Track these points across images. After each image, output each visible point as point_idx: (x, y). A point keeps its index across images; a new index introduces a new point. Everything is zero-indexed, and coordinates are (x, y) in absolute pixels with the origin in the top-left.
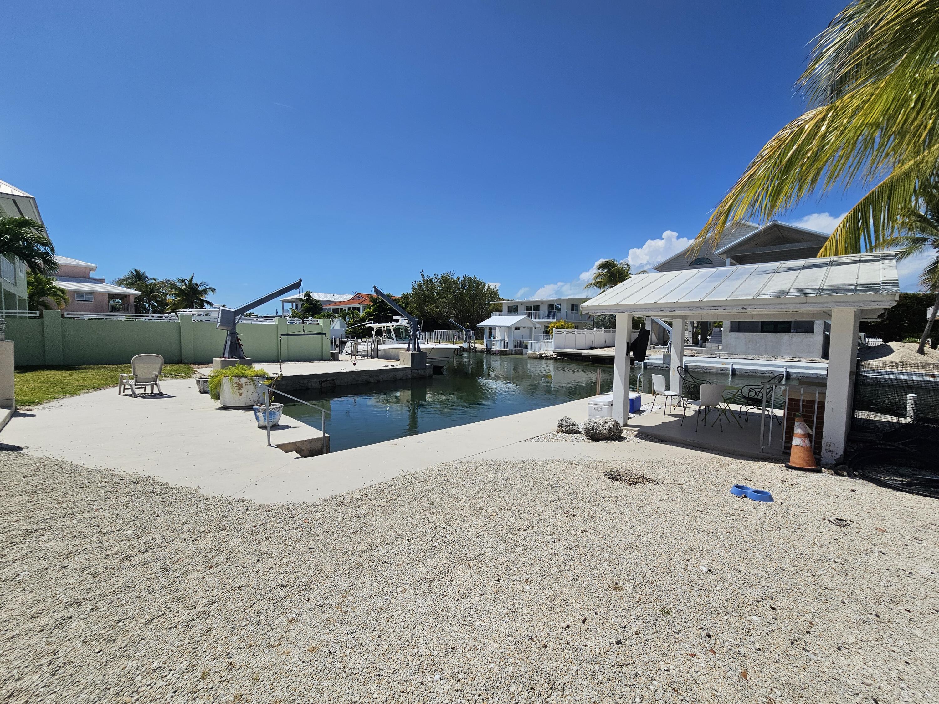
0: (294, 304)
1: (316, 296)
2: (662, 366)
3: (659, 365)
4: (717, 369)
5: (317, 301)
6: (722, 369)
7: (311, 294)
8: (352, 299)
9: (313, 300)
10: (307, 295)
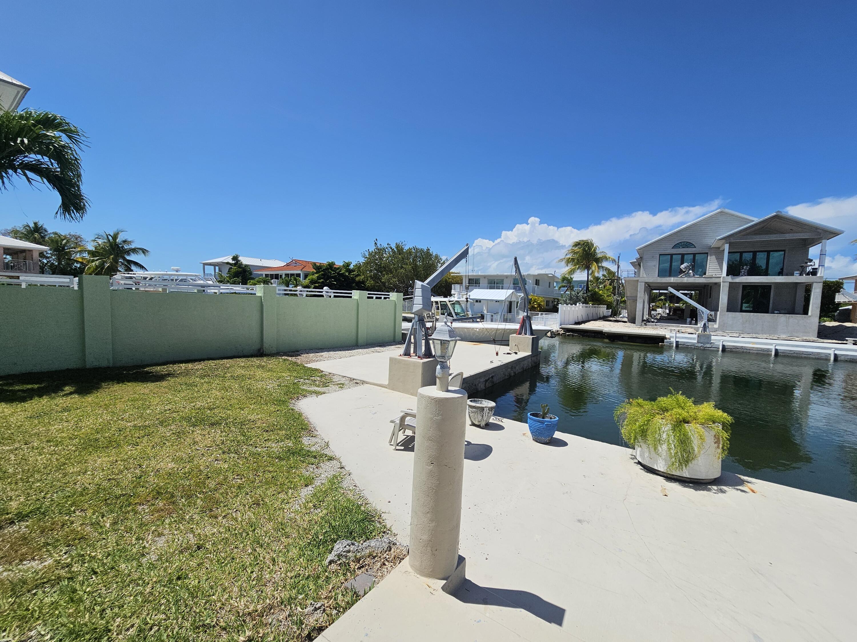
0: (217, 268)
1: (245, 260)
2: (697, 345)
3: (693, 344)
4: (758, 349)
5: (246, 266)
6: (763, 350)
7: (240, 258)
8: (288, 265)
9: (241, 264)
10: (235, 258)
